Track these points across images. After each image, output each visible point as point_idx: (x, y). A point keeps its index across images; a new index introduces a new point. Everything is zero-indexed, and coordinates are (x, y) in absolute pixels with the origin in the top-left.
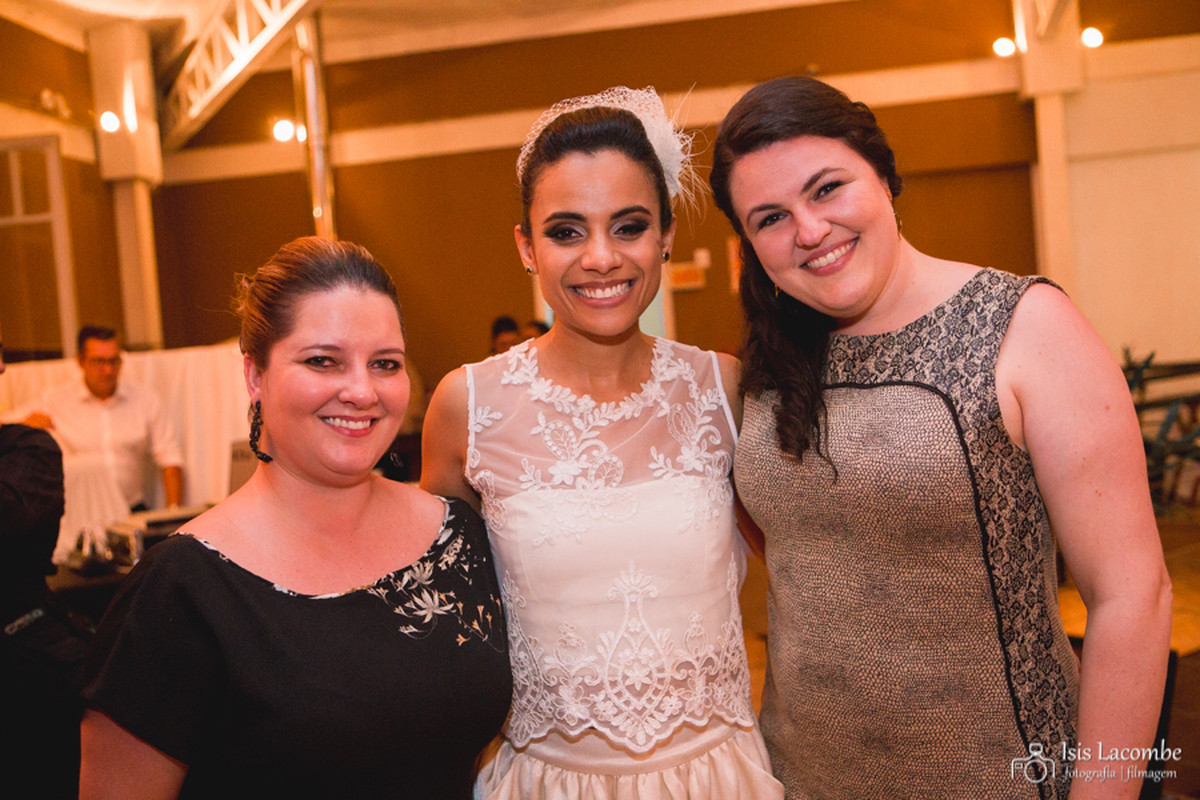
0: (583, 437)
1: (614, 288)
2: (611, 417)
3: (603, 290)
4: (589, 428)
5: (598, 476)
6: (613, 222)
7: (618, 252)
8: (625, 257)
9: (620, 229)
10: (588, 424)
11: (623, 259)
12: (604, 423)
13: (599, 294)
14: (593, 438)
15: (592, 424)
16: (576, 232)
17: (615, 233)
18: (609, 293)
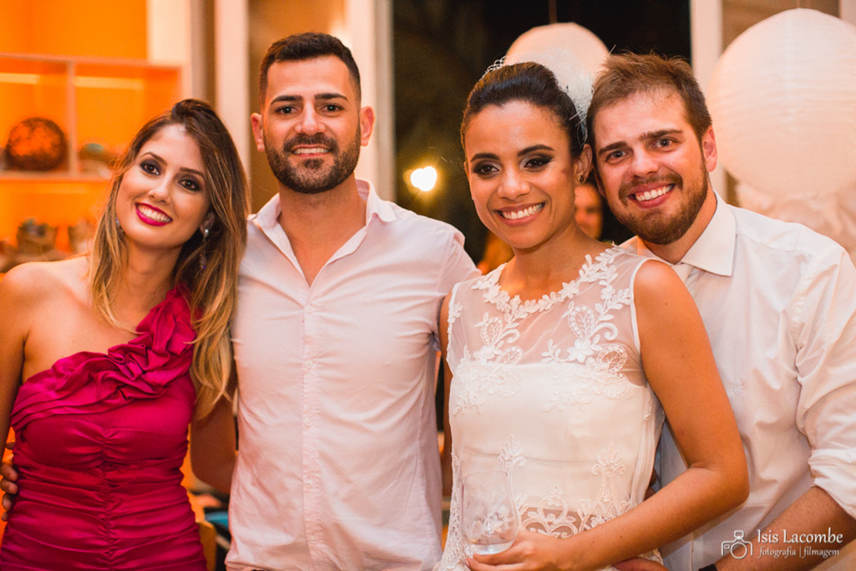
0: (507, 327)
1: (526, 210)
2: (528, 311)
3: (516, 212)
4: (514, 320)
5: (502, 361)
6: (520, 158)
7: (526, 182)
8: (532, 185)
9: (527, 164)
10: (514, 317)
11: (531, 187)
12: (524, 316)
13: (513, 216)
14: (513, 328)
15: (516, 317)
16: (496, 168)
17: (525, 167)
18: (521, 214)
